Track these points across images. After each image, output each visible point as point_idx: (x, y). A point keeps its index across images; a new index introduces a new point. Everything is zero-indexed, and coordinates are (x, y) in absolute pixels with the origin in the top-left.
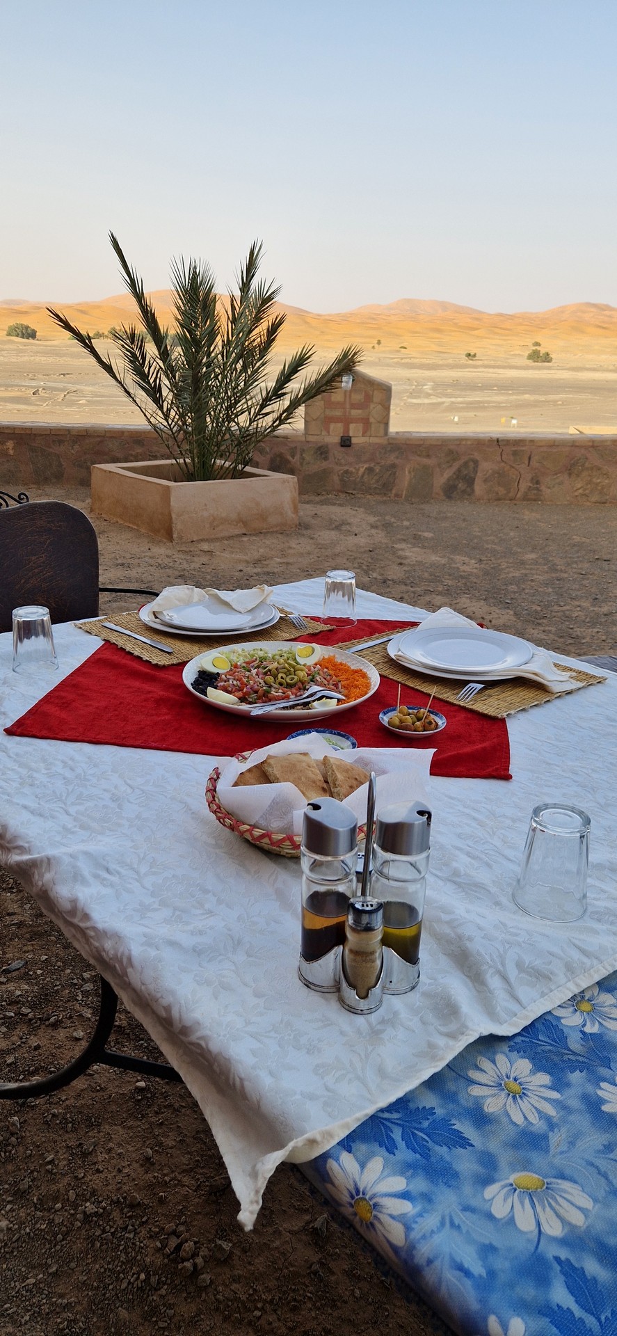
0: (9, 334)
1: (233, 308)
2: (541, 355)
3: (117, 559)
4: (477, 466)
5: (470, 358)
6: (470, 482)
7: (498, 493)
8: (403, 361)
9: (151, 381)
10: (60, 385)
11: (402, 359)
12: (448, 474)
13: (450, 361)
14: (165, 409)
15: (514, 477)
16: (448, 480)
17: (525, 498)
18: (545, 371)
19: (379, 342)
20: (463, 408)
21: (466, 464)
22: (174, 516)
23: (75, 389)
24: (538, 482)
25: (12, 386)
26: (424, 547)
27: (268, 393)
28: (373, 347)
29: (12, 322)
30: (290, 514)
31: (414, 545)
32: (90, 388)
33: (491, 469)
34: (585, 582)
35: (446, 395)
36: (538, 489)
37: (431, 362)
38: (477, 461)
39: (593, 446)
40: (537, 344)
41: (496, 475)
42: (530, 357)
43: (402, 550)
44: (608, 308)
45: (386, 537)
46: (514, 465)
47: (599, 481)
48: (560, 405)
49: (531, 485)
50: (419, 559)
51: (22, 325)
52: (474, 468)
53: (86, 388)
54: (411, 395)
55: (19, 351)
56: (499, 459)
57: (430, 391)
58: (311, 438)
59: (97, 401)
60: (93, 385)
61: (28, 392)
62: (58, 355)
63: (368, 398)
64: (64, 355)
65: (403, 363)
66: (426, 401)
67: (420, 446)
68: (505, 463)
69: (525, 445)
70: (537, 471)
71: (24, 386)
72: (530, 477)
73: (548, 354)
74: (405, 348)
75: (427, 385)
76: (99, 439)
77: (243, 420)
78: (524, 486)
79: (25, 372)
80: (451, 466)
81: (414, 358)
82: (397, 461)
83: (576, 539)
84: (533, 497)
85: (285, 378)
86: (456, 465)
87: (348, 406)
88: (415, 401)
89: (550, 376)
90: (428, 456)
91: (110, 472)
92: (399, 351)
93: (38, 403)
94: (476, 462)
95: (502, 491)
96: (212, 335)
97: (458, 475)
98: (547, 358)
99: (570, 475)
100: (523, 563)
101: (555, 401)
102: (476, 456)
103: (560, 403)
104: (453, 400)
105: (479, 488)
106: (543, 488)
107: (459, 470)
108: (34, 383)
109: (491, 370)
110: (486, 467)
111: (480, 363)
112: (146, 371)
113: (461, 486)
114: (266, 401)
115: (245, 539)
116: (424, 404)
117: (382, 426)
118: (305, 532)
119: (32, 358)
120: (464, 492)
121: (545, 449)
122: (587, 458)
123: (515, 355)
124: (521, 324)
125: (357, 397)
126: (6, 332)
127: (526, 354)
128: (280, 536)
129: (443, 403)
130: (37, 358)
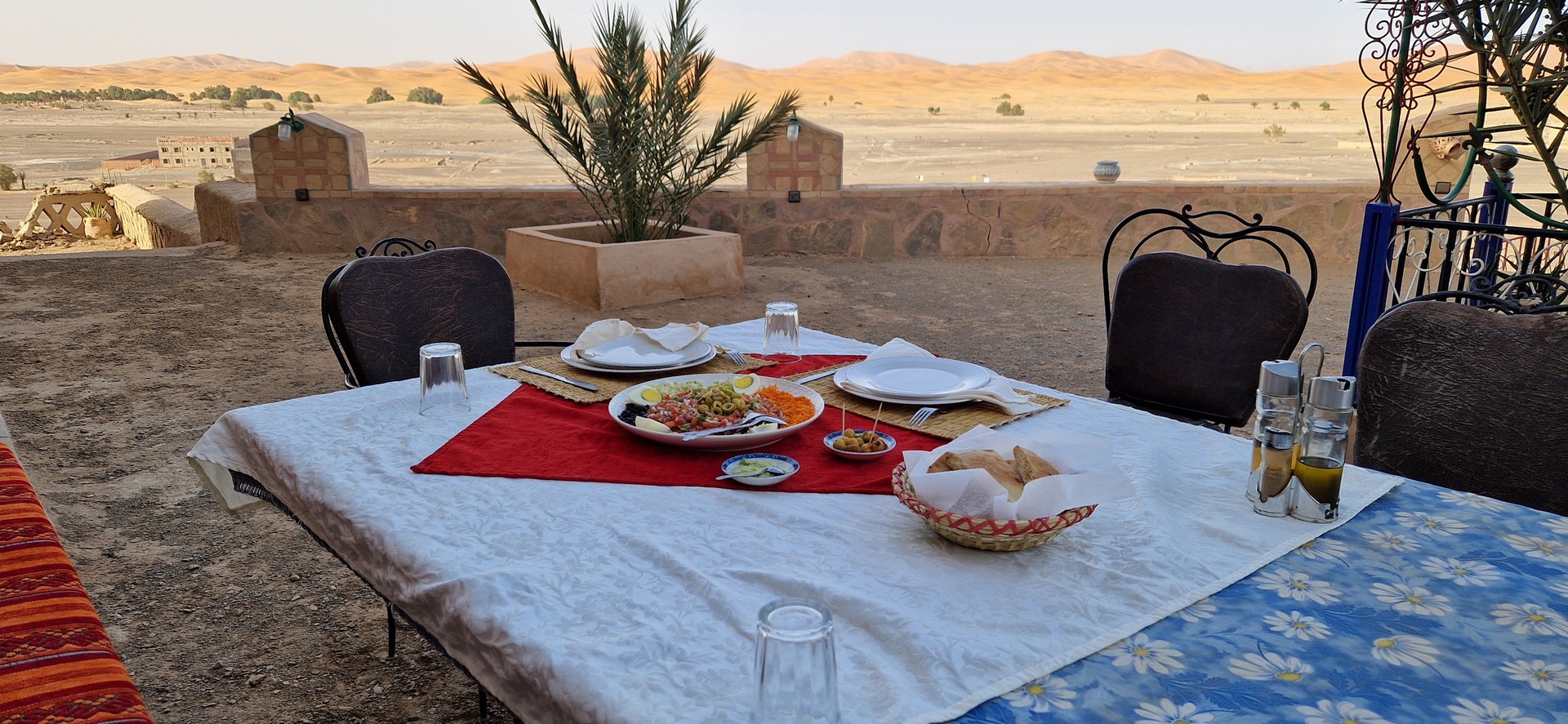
0: (410, 99)
1: (663, 53)
2: (1012, 107)
3: (536, 331)
4: (942, 220)
5: (933, 112)
6: (936, 236)
7: (966, 248)
8: (859, 118)
9: (571, 135)
10: (471, 154)
11: (858, 115)
12: (909, 229)
13: (911, 117)
14: (588, 166)
15: (984, 230)
16: (911, 235)
17: (996, 254)
18: (1017, 125)
19: (831, 98)
20: (928, 166)
21: (929, 217)
22: (601, 281)
23: (487, 158)
24: (1010, 235)
25: (415, 156)
26: (886, 307)
27: (705, 146)
28: (825, 104)
29: (414, 86)
30: (734, 276)
31: (875, 306)
32: (505, 156)
33: (958, 222)
34: (1067, 339)
35: (909, 153)
36: (1011, 243)
37: (889, 118)
38: (942, 214)
39: (1067, 195)
40: (1006, 96)
41: (964, 229)
42: (1000, 110)
43: (862, 311)
44: (1081, 55)
45: (843, 297)
46: (982, 217)
47: (1077, 232)
48: (1036, 161)
49: (1002, 238)
50: (881, 319)
51: (425, 89)
52: (938, 222)
53: (500, 156)
54: (870, 154)
55: (422, 118)
56: (965, 211)
57: (891, 150)
58: (754, 194)
59: (513, 170)
60: (508, 152)
61: (432, 162)
62: (466, 120)
63: (817, 149)
64: (475, 121)
65: (859, 120)
66: (887, 160)
67: (876, 199)
68: (973, 215)
69: (994, 196)
70: (1008, 223)
71: (428, 156)
72: (1001, 231)
73: (1019, 107)
74: (860, 104)
75: (886, 142)
76: (515, 202)
77: (678, 172)
78: (994, 241)
79: (429, 141)
80: (912, 220)
81: (871, 114)
82: (852, 217)
83: (1056, 294)
84: (1006, 251)
85: (724, 128)
86: (918, 220)
87: (795, 158)
88: (874, 160)
89: (1023, 130)
90: (887, 210)
91: (528, 236)
92: (854, 107)
93: (444, 174)
94: (940, 216)
95: (971, 246)
96: (642, 82)
97: (922, 230)
98: (1018, 111)
99: (1045, 226)
100: (997, 321)
101: (1031, 157)
102: (940, 208)
103: (1036, 158)
104: (917, 158)
105: (945, 243)
106: (1016, 241)
107: (922, 225)
108: (439, 152)
109: (957, 125)
110: (952, 220)
111: (944, 117)
112: (565, 125)
113: (925, 241)
114: (702, 155)
115: (683, 304)
116: (885, 163)
117: (834, 179)
118: (751, 296)
119: (438, 125)
120: (929, 248)
121: (1014, 199)
122: (1062, 208)
123: (982, 109)
124: (987, 76)
125: (806, 149)
126: (407, 97)
127: (995, 107)
128: (722, 300)
129: (906, 161)
130: (444, 125)
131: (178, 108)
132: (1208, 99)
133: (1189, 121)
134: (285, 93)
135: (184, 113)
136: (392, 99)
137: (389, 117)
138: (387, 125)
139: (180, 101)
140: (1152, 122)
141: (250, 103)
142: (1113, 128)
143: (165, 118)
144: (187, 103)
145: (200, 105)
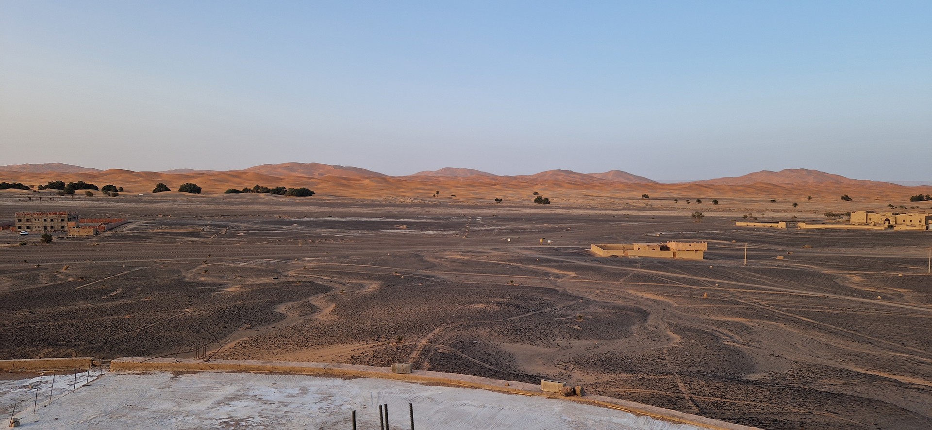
0: (181, 190)
2: (542, 200)
5: (499, 201)
8: (456, 204)
10: (223, 223)
13: (486, 203)
18: (548, 210)
19: (438, 193)
20: (507, 232)
28: (434, 196)
29: (183, 183)
32: (245, 225)
35: (494, 225)
37: (473, 204)
40: (537, 193)
42: (536, 201)
48: (569, 230)
51: (190, 184)
55: (188, 201)
57: (482, 222)
60: (248, 222)
61: (198, 228)
62: (217, 203)
64: (222, 203)
66: (482, 229)
71: (195, 224)
73: (547, 199)
74: (454, 196)
75: (478, 218)
79: (194, 215)
81: (463, 202)
88: (475, 228)
89: (553, 212)
92: (451, 198)
93: (207, 236)
98: (547, 201)
101: (566, 228)
104: (499, 227)
108: (202, 222)
109: (514, 209)
111: (505, 205)
119: (199, 206)
123: (526, 200)
124: (521, 182)
126: (178, 189)
127: (533, 199)
129: (494, 229)
130: (203, 206)
131: (29, 194)
132: (648, 197)
133: (643, 209)
134: (100, 186)
135: (33, 197)
136: (169, 190)
137: (168, 201)
138: (166, 206)
139: (31, 190)
140: (624, 209)
141: (77, 191)
142: (603, 212)
143: (20, 200)
144: (35, 191)
145: (44, 192)
